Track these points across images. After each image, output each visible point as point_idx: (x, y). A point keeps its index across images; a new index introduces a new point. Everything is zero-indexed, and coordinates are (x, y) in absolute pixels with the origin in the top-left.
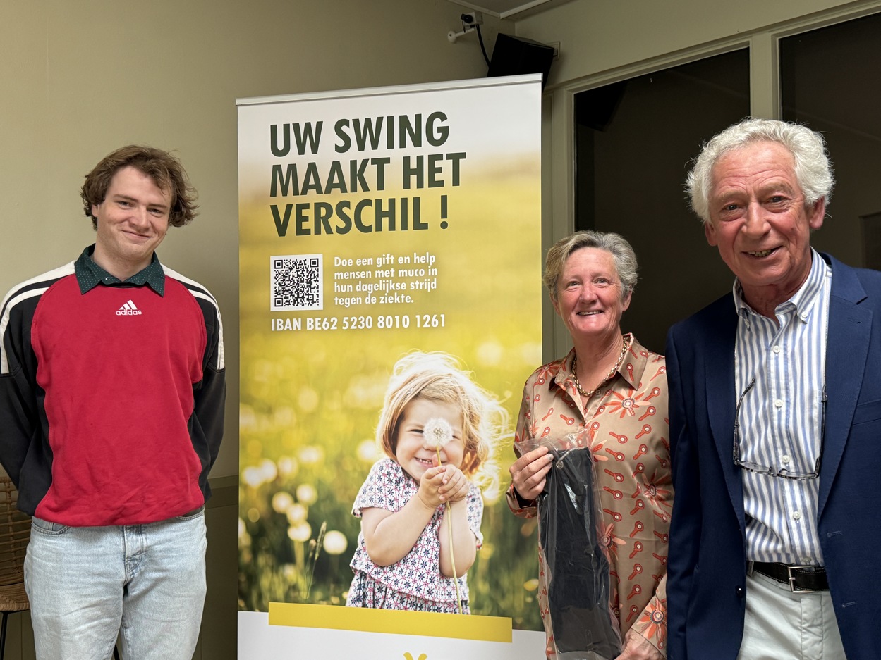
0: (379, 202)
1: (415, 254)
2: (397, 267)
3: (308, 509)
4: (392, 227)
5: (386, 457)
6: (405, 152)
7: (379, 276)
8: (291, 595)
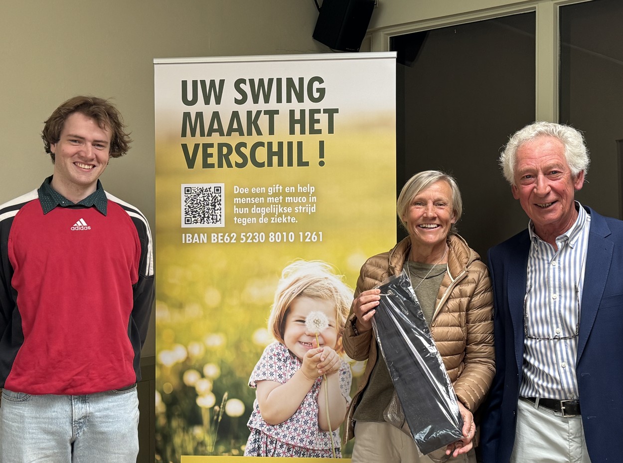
0: (270, 144)
1: (299, 185)
2: (285, 195)
3: (212, 382)
4: (280, 164)
5: (275, 341)
6: (291, 106)
7: (271, 202)
8: (199, 449)
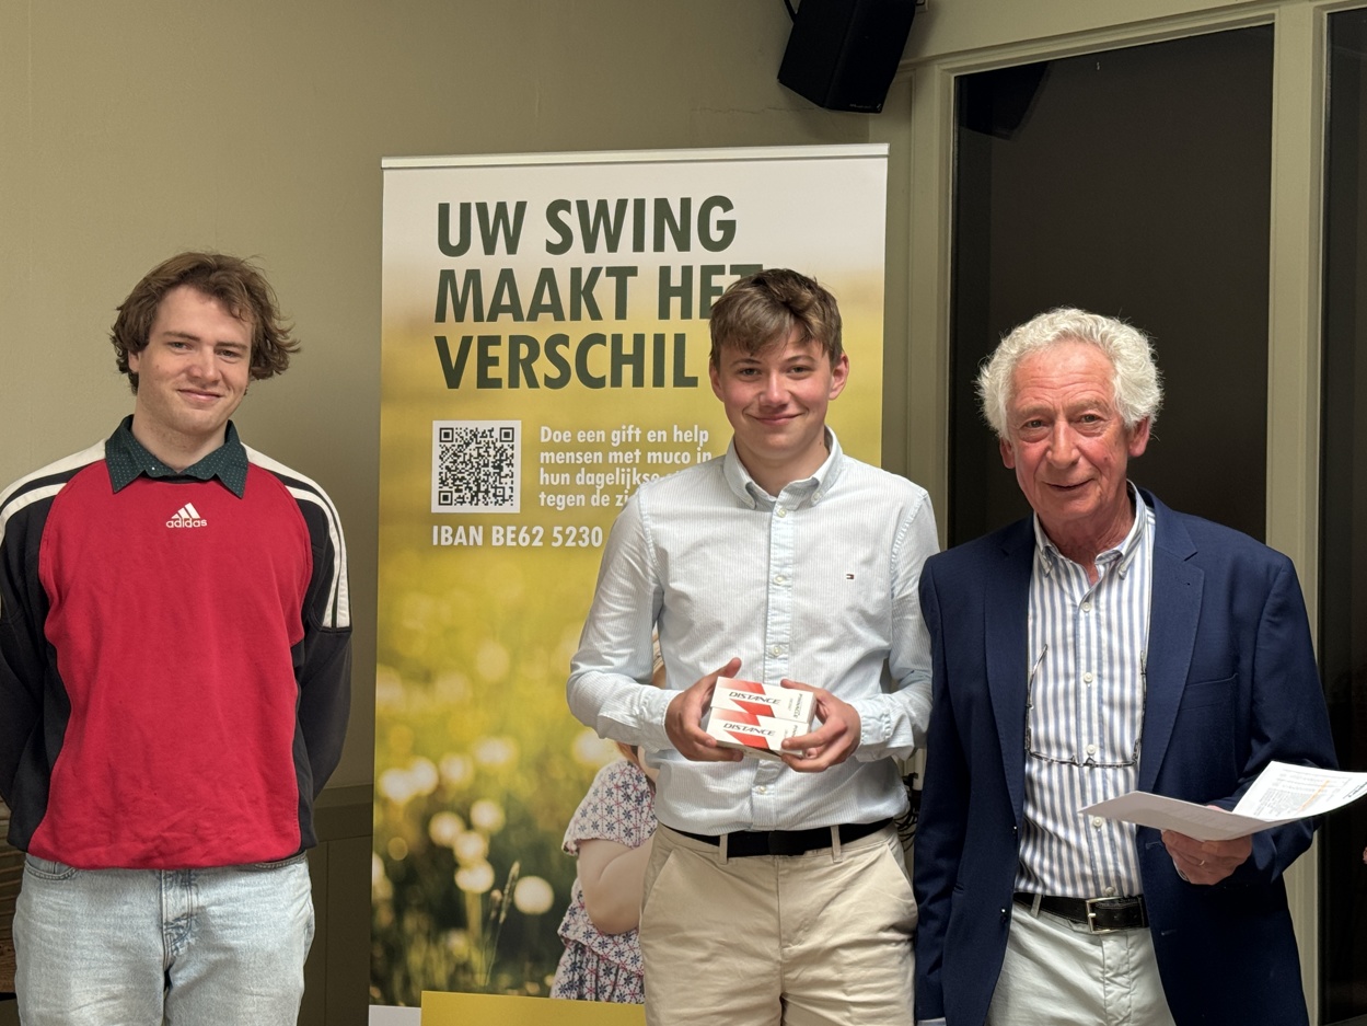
0: (617, 339)
1: (676, 427)
2: (646, 447)
3: (488, 841)
4: (638, 381)
5: (619, 759)
6: (663, 259)
7: (616, 461)
8: (459, 979)
